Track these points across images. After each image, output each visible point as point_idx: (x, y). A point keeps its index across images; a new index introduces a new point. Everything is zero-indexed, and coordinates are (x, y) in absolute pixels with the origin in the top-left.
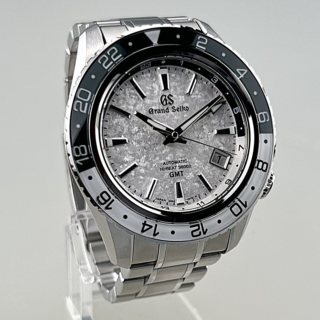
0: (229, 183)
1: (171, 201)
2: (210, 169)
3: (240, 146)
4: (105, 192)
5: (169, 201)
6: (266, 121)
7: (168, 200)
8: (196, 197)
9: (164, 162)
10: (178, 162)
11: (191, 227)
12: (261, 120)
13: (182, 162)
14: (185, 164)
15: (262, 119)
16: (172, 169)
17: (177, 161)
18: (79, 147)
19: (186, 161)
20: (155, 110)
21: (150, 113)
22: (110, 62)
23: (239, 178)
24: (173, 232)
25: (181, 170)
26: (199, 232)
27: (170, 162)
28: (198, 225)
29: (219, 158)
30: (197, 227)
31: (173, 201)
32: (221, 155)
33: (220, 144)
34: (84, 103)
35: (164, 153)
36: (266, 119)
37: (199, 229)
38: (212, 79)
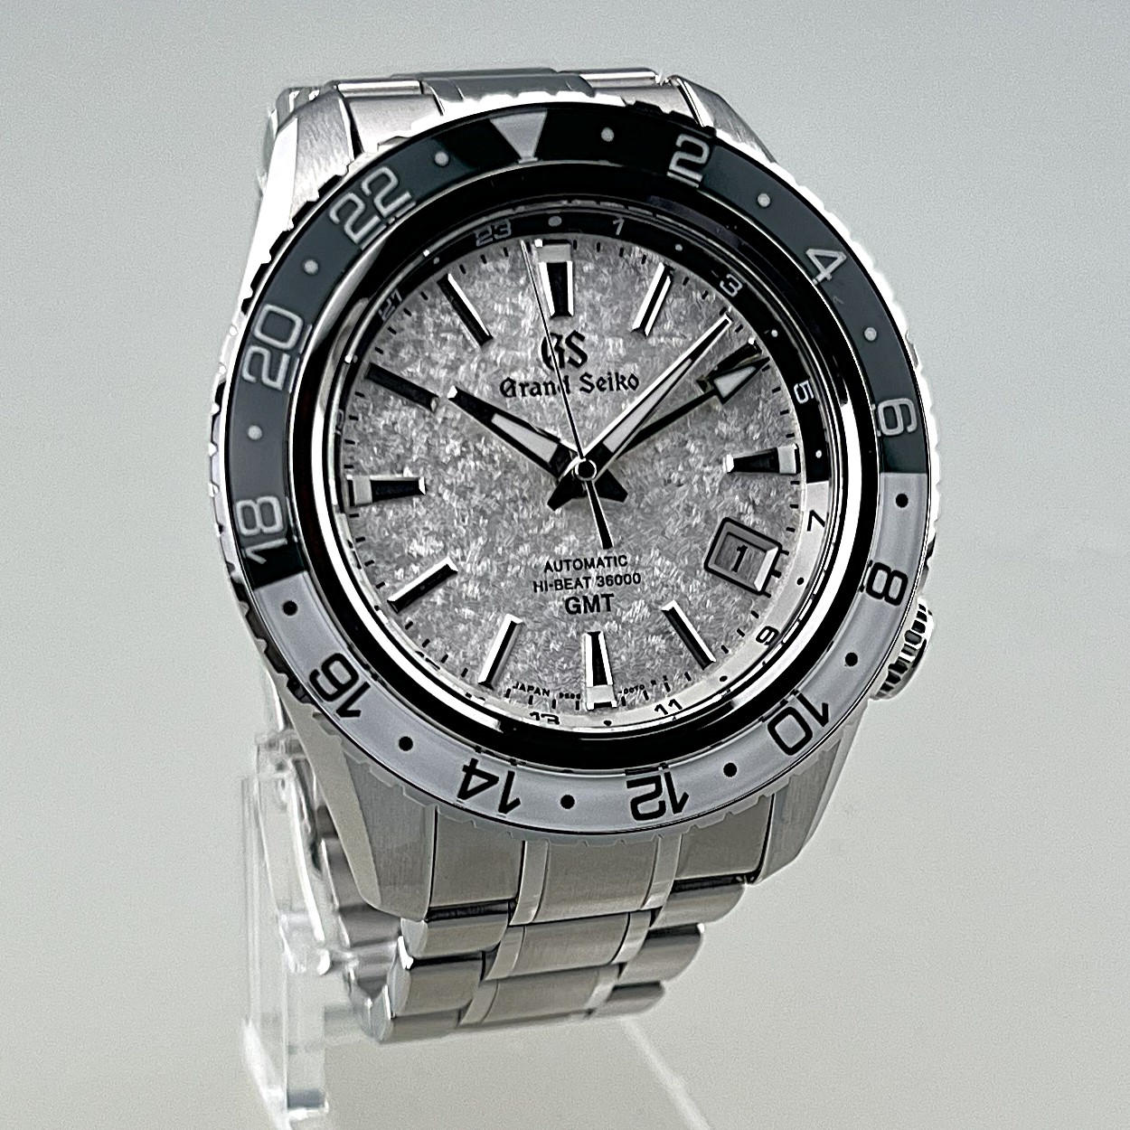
0: (768, 640)
1: (567, 696)
2: (708, 588)
3: (813, 513)
4: (338, 657)
5: (561, 695)
6: (905, 429)
7: (558, 692)
8: (654, 683)
9: (548, 563)
10: (596, 563)
11: (631, 784)
12: (889, 427)
13: (609, 565)
14: (621, 570)
15: (892, 424)
16: (574, 584)
17: (592, 560)
18: (256, 502)
19: (623, 561)
20: (521, 385)
21: (504, 393)
22: (370, 217)
23: (803, 623)
24: (568, 802)
25: (607, 589)
26: (660, 802)
27: (567, 561)
28: (656, 780)
29: (739, 552)
30: (651, 788)
31: (573, 696)
32: (746, 545)
33: (743, 506)
34: (276, 354)
35: (547, 529)
36: (907, 422)
37: (658, 791)
38: (722, 284)
